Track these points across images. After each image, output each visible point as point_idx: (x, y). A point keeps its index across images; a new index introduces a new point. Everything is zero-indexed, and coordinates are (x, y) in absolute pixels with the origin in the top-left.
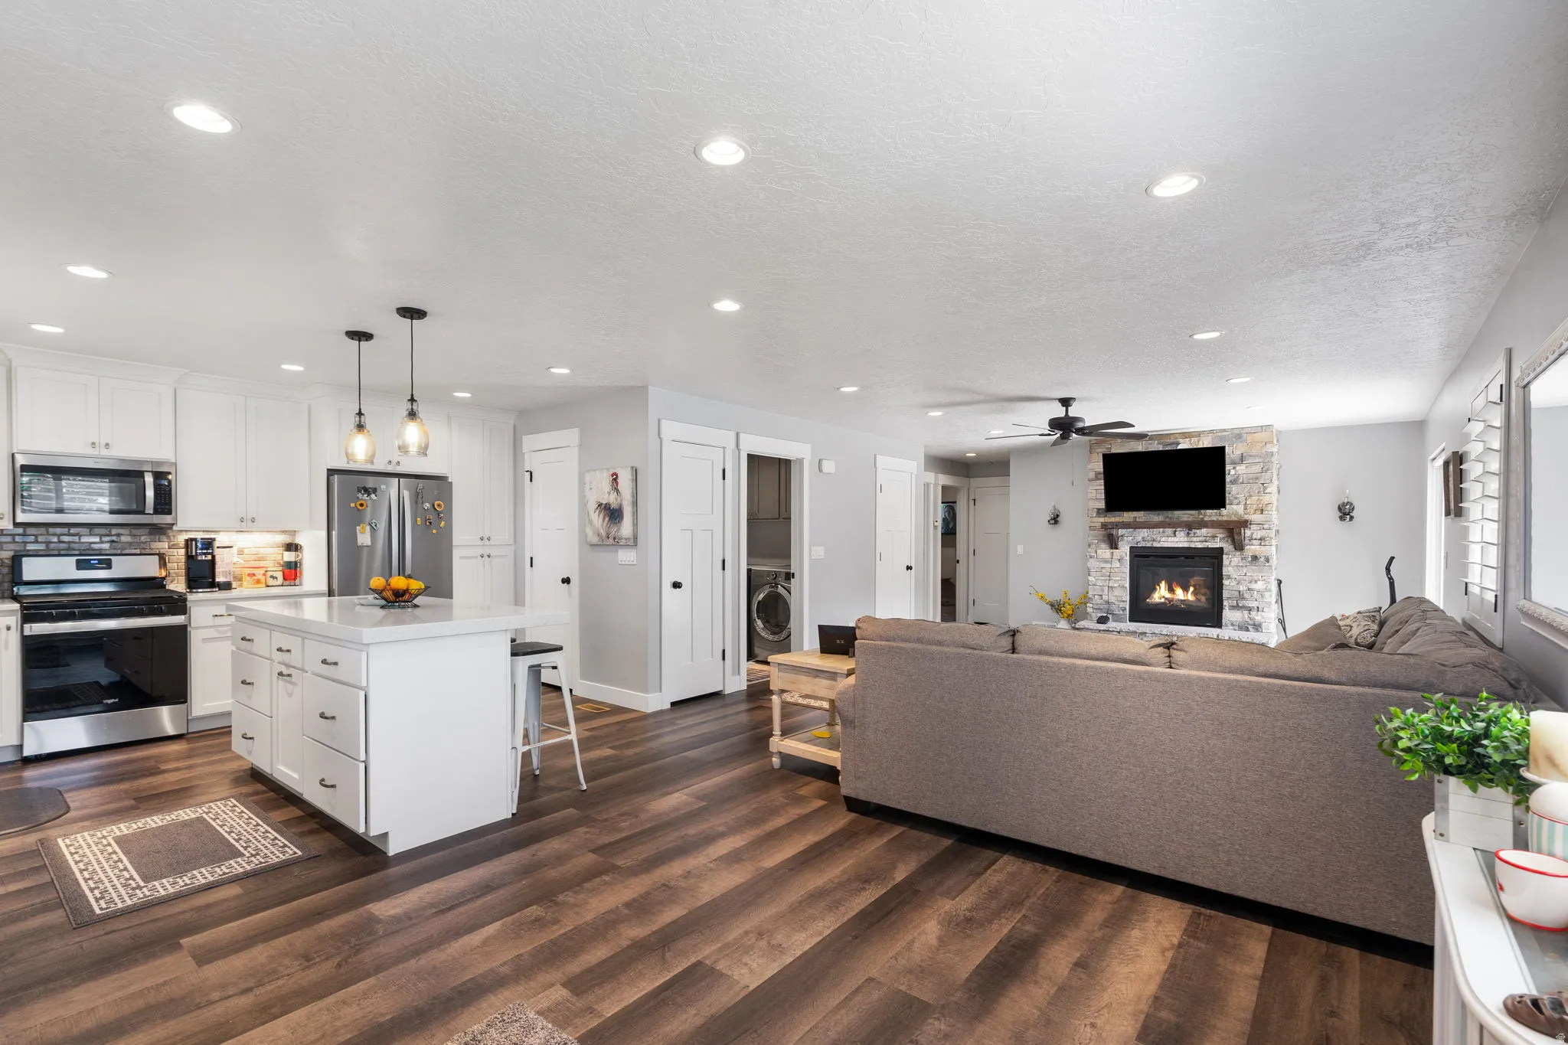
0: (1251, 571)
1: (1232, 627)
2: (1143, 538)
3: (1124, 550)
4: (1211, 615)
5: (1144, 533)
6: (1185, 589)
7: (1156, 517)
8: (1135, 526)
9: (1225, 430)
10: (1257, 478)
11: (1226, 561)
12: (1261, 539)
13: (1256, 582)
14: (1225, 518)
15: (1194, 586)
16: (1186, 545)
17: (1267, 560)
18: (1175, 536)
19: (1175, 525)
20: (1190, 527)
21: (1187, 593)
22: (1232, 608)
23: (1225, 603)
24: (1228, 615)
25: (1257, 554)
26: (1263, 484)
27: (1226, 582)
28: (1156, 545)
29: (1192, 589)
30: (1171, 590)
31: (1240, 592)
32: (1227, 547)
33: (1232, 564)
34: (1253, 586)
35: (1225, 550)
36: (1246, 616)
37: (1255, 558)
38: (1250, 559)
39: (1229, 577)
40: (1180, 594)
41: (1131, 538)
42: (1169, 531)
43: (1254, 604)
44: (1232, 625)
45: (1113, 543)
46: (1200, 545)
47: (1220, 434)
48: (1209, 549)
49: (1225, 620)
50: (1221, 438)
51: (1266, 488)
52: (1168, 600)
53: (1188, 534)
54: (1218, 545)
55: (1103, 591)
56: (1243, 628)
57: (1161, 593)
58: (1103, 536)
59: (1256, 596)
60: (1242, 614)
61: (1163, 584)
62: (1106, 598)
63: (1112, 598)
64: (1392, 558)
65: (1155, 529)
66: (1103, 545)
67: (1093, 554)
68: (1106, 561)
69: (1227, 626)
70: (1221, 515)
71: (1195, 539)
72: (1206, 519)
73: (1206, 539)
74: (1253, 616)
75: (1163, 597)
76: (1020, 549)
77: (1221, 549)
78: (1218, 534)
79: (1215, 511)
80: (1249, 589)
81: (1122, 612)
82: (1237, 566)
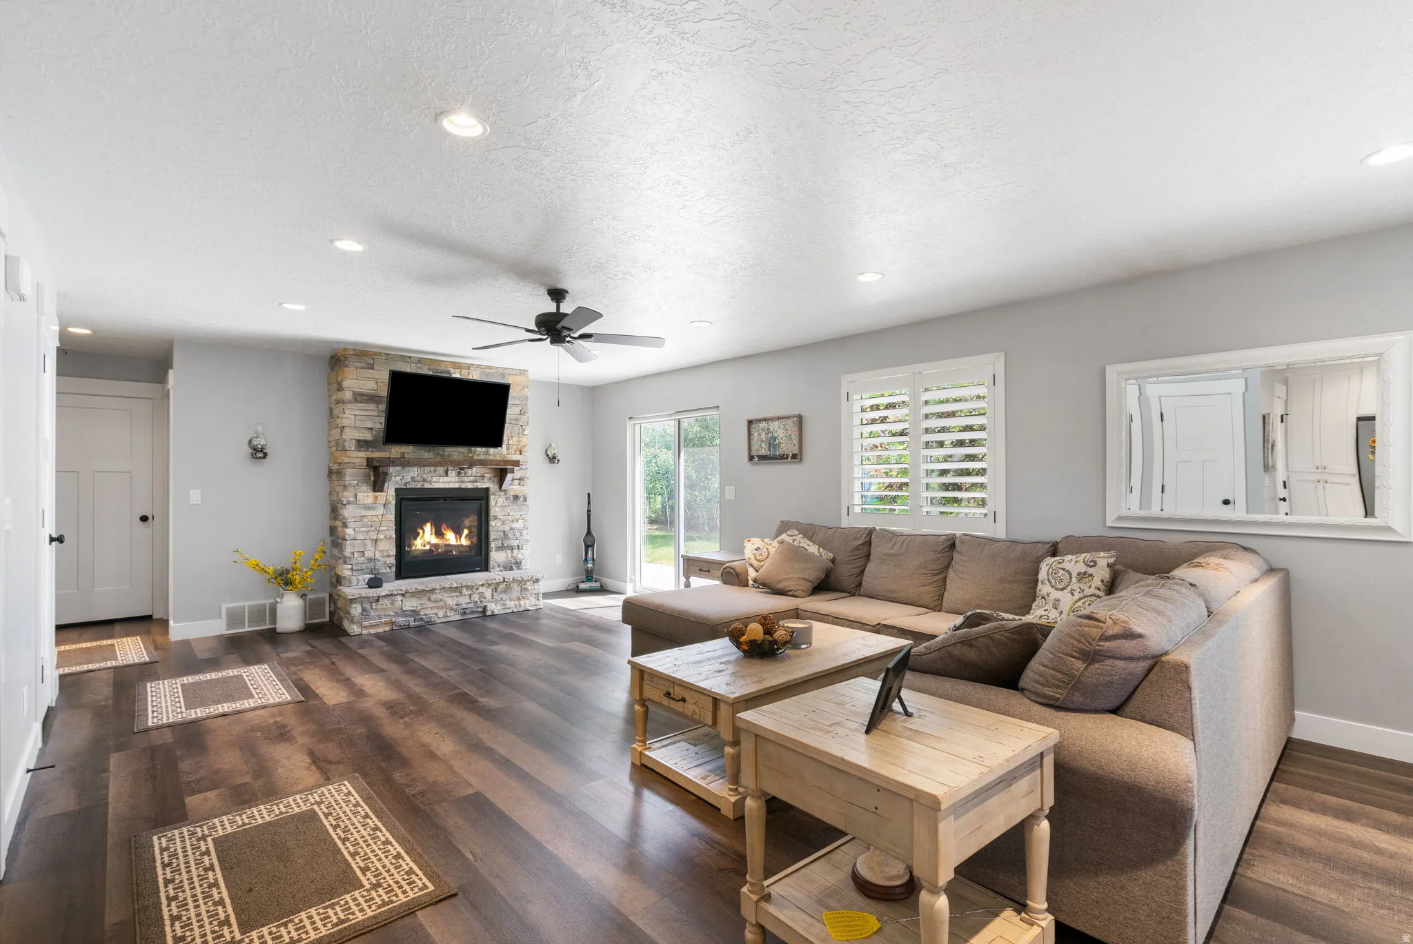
0: (513, 511)
1: (498, 569)
2: (413, 478)
3: (389, 494)
4: (477, 559)
5: (414, 472)
6: (458, 533)
7: (425, 453)
8: (404, 463)
9: (491, 368)
10: (517, 420)
11: (492, 502)
12: (520, 479)
13: (517, 521)
14: (491, 458)
15: (469, 528)
16: (456, 485)
17: (525, 500)
18: (447, 476)
19: (446, 463)
20: (461, 467)
21: (461, 536)
22: (499, 549)
23: (493, 545)
24: (496, 557)
25: (518, 493)
26: (521, 426)
27: (492, 523)
28: (427, 486)
29: (466, 532)
30: (438, 535)
31: (504, 532)
32: (493, 487)
33: (497, 505)
34: (515, 525)
35: (492, 490)
36: (510, 556)
37: (516, 498)
38: (512, 499)
39: (496, 518)
40: (450, 537)
41: (398, 478)
42: (441, 470)
43: (515, 543)
44: (499, 566)
45: (378, 486)
46: (470, 486)
47: (487, 370)
48: (477, 489)
49: (492, 563)
50: (488, 374)
51: (524, 430)
52: (436, 546)
53: (459, 473)
54: (485, 487)
55: (365, 546)
56: (508, 567)
57: (425, 539)
58: (364, 477)
59: (518, 534)
60: (505, 554)
61: (428, 527)
62: (368, 554)
63: (378, 555)
64: (589, 494)
65: (426, 468)
66: (364, 488)
67: (352, 499)
68: (369, 508)
69: (494, 568)
70: (488, 454)
71: (466, 479)
72: (475, 458)
73: (475, 479)
74: (515, 555)
75: (429, 543)
76: (195, 496)
77: (488, 489)
78: (486, 475)
79: (484, 449)
80: (511, 529)
81: (388, 570)
82: (502, 506)
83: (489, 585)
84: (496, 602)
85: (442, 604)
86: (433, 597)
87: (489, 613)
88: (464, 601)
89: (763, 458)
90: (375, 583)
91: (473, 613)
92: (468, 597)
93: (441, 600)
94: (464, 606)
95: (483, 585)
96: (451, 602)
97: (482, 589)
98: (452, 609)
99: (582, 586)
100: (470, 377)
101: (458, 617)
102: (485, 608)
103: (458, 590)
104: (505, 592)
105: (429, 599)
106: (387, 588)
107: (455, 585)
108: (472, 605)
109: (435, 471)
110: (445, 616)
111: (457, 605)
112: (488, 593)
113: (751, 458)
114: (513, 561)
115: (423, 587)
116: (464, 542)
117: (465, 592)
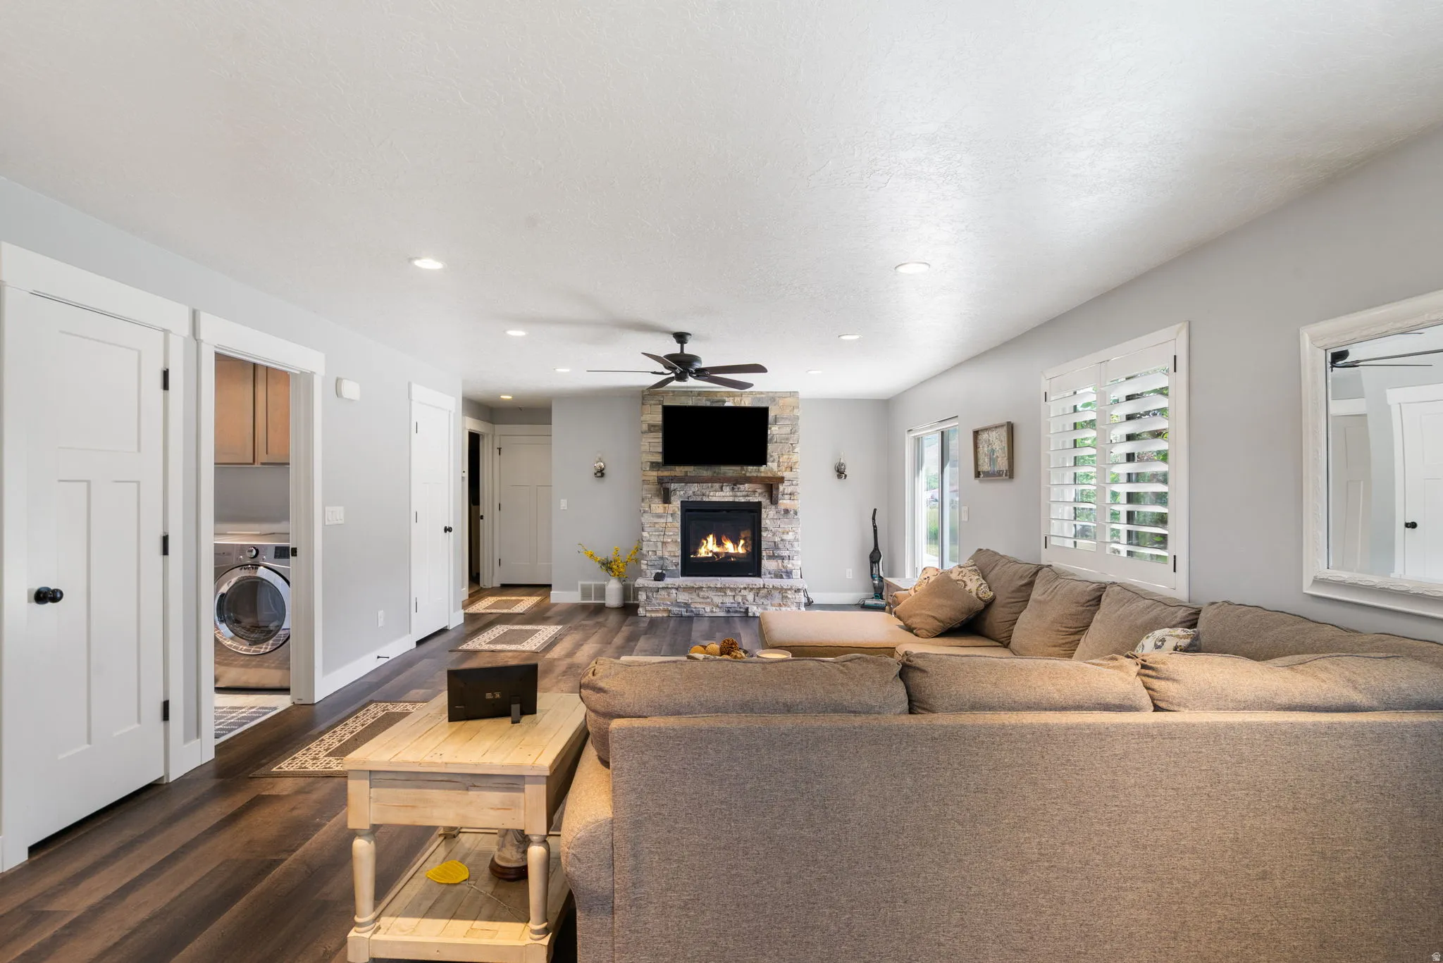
0: (784, 524)
1: (769, 576)
2: (694, 492)
3: (676, 505)
4: (750, 566)
5: (695, 488)
6: (736, 543)
7: (705, 472)
8: (686, 480)
9: (762, 393)
10: (787, 439)
11: (764, 515)
12: (790, 494)
13: (788, 533)
14: (763, 475)
15: (744, 539)
16: (731, 499)
17: (796, 513)
18: (722, 490)
19: (723, 481)
20: (735, 482)
21: (738, 545)
22: (770, 557)
23: (764, 554)
24: (768, 565)
25: (788, 507)
26: (792, 444)
27: (764, 534)
28: (705, 499)
29: (742, 542)
30: (720, 543)
31: (775, 543)
32: (765, 501)
33: (769, 517)
34: (785, 537)
35: (763, 504)
36: (780, 565)
37: (787, 511)
38: (783, 512)
39: (767, 529)
40: (729, 547)
41: (682, 493)
42: (717, 486)
43: (785, 553)
44: (770, 573)
45: (666, 500)
46: (742, 500)
47: (758, 396)
48: (749, 503)
49: (763, 570)
50: (759, 399)
51: (794, 448)
52: (717, 554)
53: (733, 488)
54: (757, 501)
55: (657, 546)
56: (778, 575)
57: (708, 547)
58: (657, 491)
59: (788, 546)
60: (776, 563)
61: (711, 538)
62: (659, 553)
63: (666, 555)
64: (875, 510)
65: (705, 484)
66: (657, 500)
67: (647, 509)
68: (660, 516)
69: (765, 575)
70: (759, 471)
71: (739, 494)
72: (748, 475)
73: (746, 494)
74: (785, 564)
75: (711, 551)
76: (563, 504)
77: (759, 503)
78: (757, 490)
79: (755, 467)
80: (782, 540)
81: (674, 568)
82: (773, 519)
83: (752, 589)
84: (758, 605)
85: (708, 600)
86: (701, 594)
87: (750, 614)
88: (728, 601)
89: (987, 474)
90: (659, 577)
91: (736, 612)
92: (732, 598)
93: (708, 598)
94: (729, 605)
95: (745, 588)
96: (717, 600)
97: (743, 592)
98: (717, 606)
99: (869, 602)
100: (743, 405)
101: (723, 614)
102: (747, 609)
103: (722, 590)
104: (766, 597)
105: (698, 595)
106: (668, 581)
107: (719, 586)
108: (736, 605)
109: (712, 487)
110: (712, 612)
111: (722, 603)
112: (750, 597)
113: (978, 474)
114: (783, 570)
115: (692, 585)
116: (741, 550)
117: (729, 593)
